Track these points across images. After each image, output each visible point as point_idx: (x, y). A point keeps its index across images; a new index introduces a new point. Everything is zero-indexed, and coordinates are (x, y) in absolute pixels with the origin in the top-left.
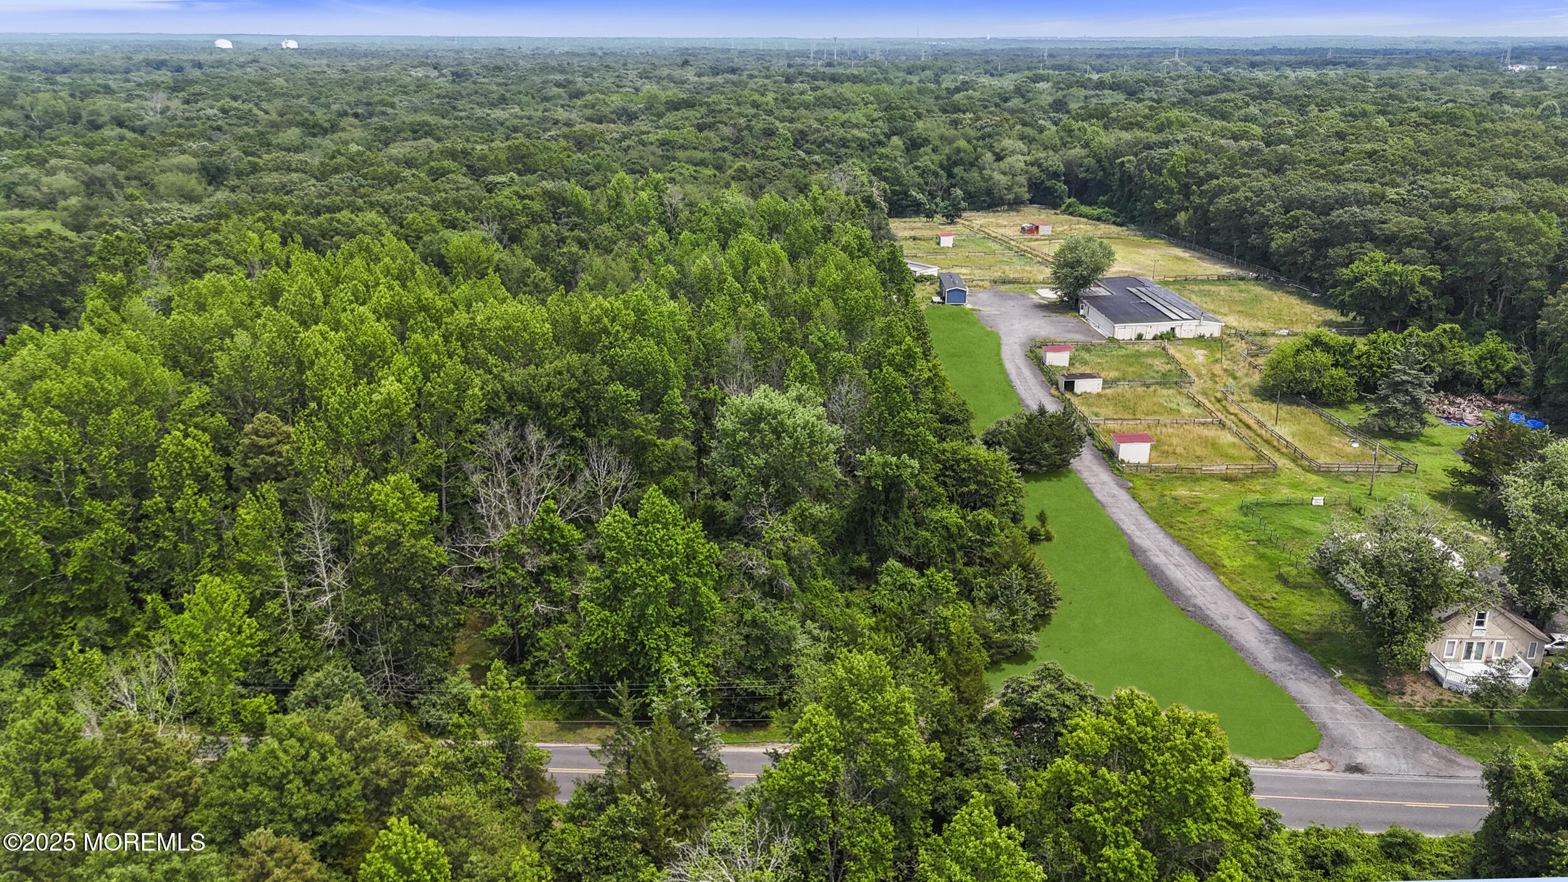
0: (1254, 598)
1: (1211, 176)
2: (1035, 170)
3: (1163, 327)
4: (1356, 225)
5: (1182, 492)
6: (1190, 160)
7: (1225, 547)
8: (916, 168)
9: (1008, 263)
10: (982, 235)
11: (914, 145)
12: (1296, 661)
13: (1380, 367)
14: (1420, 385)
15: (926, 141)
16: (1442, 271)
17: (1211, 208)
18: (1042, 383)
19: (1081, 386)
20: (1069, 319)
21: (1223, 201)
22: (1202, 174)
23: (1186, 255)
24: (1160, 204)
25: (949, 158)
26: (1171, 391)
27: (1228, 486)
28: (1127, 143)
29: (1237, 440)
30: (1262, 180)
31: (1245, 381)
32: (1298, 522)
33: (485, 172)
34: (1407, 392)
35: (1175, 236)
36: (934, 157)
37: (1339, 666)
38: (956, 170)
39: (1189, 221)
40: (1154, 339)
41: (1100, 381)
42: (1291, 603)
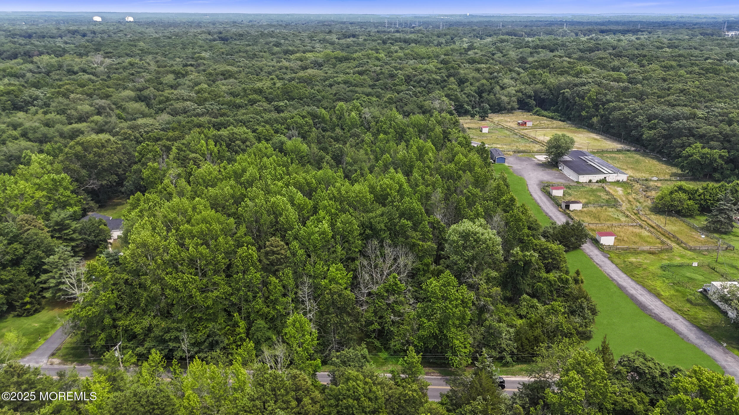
0: (680, 310)
1: (609, 101)
2: (520, 94)
3: (601, 177)
4: (685, 129)
5: (633, 259)
6: (598, 93)
7: (659, 285)
8: (465, 94)
9: (518, 142)
10: (500, 126)
11: (461, 82)
12: (706, 339)
13: (710, 200)
14: (731, 210)
15: (467, 80)
16: (729, 152)
17: (611, 117)
18: (553, 205)
19: (573, 207)
20: (554, 171)
21: (616, 114)
22: (604, 100)
23: (598, 137)
24: (584, 113)
25: (479, 88)
26: (613, 209)
27: (652, 256)
28: (565, 83)
29: (649, 234)
30: (634, 104)
31: (645, 204)
32: (688, 274)
33: (273, 100)
34: (726, 214)
35: (591, 128)
36: (473, 88)
37: (724, 342)
38: (483, 95)
39: (598, 121)
40: (597, 182)
41: (581, 205)
42: (696, 312)
